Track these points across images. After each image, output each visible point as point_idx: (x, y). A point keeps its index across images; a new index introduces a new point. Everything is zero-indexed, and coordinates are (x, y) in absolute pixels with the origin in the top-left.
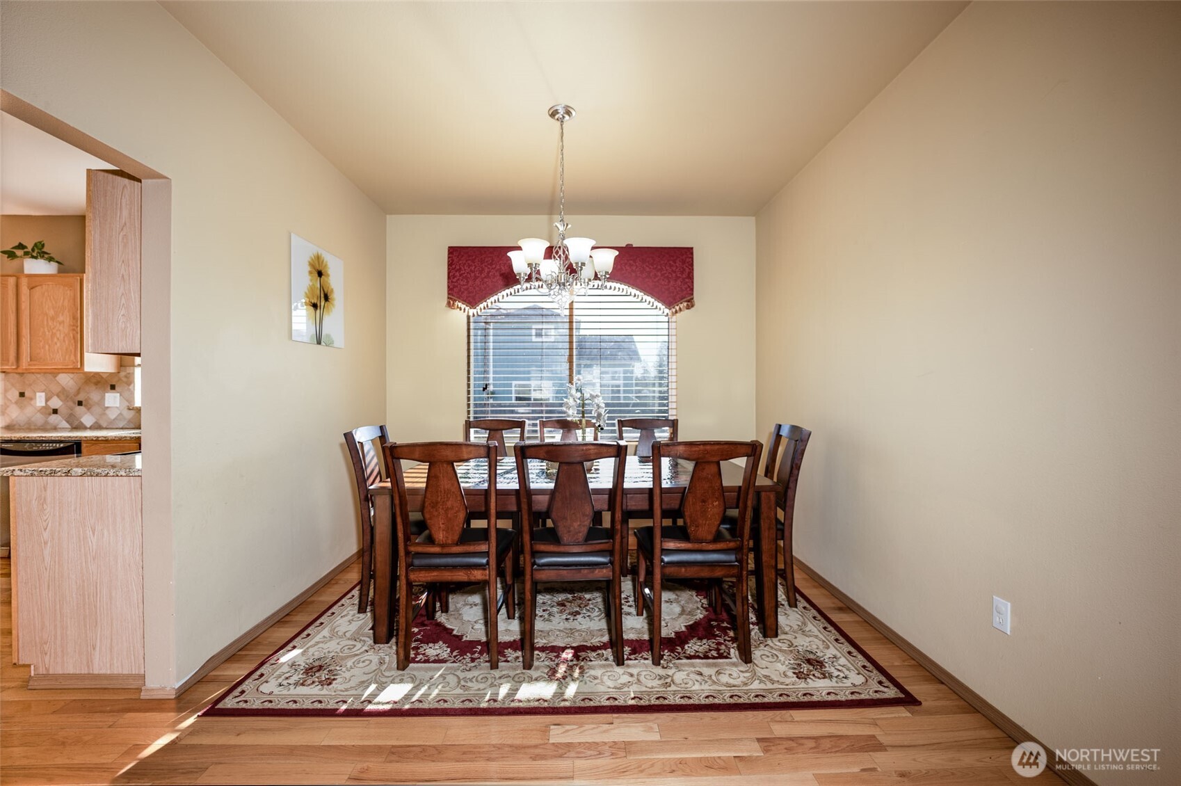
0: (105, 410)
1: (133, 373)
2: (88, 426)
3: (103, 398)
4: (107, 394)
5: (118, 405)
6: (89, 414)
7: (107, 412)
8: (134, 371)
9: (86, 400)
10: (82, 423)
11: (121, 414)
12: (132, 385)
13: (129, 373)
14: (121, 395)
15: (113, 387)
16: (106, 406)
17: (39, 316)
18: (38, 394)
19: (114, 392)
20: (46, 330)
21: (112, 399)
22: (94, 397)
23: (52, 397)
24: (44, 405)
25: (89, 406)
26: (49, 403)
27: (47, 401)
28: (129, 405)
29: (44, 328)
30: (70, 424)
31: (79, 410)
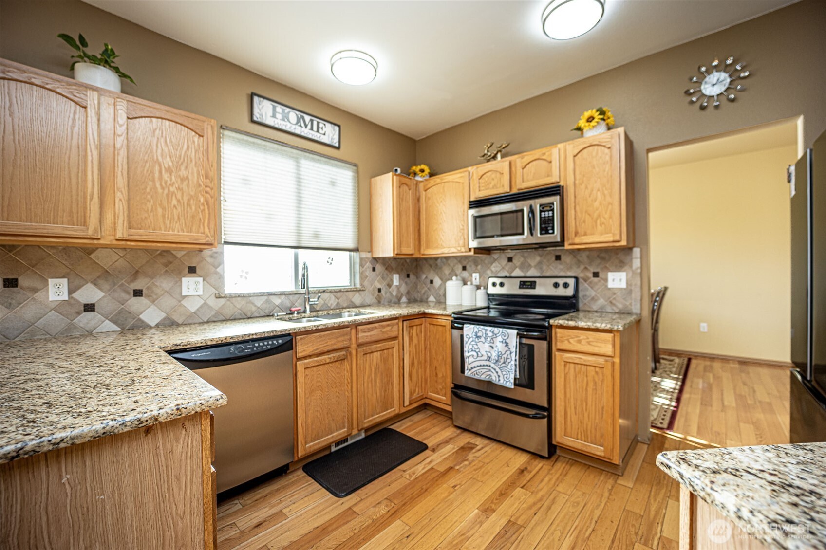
0: (180, 301)
1: (222, 253)
2: (153, 324)
3: (179, 284)
5: (200, 293)
6: (153, 306)
7: (184, 302)
8: (223, 249)
9: (148, 288)
10: (143, 322)
11: (205, 304)
12: (221, 267)
13: (216, 253)
14: (204, 280)
15: (192, 270)
16: (183, 294)
17: (146, 162)
18: (51, 282)
19: (194, 277)
20: (158, 185)
21: (191, 286)
22: (164, 283)
23: (83, 286)
24: (67, 298)
25: (155, 297)
26: (75, 295)
27: (71, 292)
28: (217, 292)
29: (153, 181)
30: (123, 328)
31: (135, 303)
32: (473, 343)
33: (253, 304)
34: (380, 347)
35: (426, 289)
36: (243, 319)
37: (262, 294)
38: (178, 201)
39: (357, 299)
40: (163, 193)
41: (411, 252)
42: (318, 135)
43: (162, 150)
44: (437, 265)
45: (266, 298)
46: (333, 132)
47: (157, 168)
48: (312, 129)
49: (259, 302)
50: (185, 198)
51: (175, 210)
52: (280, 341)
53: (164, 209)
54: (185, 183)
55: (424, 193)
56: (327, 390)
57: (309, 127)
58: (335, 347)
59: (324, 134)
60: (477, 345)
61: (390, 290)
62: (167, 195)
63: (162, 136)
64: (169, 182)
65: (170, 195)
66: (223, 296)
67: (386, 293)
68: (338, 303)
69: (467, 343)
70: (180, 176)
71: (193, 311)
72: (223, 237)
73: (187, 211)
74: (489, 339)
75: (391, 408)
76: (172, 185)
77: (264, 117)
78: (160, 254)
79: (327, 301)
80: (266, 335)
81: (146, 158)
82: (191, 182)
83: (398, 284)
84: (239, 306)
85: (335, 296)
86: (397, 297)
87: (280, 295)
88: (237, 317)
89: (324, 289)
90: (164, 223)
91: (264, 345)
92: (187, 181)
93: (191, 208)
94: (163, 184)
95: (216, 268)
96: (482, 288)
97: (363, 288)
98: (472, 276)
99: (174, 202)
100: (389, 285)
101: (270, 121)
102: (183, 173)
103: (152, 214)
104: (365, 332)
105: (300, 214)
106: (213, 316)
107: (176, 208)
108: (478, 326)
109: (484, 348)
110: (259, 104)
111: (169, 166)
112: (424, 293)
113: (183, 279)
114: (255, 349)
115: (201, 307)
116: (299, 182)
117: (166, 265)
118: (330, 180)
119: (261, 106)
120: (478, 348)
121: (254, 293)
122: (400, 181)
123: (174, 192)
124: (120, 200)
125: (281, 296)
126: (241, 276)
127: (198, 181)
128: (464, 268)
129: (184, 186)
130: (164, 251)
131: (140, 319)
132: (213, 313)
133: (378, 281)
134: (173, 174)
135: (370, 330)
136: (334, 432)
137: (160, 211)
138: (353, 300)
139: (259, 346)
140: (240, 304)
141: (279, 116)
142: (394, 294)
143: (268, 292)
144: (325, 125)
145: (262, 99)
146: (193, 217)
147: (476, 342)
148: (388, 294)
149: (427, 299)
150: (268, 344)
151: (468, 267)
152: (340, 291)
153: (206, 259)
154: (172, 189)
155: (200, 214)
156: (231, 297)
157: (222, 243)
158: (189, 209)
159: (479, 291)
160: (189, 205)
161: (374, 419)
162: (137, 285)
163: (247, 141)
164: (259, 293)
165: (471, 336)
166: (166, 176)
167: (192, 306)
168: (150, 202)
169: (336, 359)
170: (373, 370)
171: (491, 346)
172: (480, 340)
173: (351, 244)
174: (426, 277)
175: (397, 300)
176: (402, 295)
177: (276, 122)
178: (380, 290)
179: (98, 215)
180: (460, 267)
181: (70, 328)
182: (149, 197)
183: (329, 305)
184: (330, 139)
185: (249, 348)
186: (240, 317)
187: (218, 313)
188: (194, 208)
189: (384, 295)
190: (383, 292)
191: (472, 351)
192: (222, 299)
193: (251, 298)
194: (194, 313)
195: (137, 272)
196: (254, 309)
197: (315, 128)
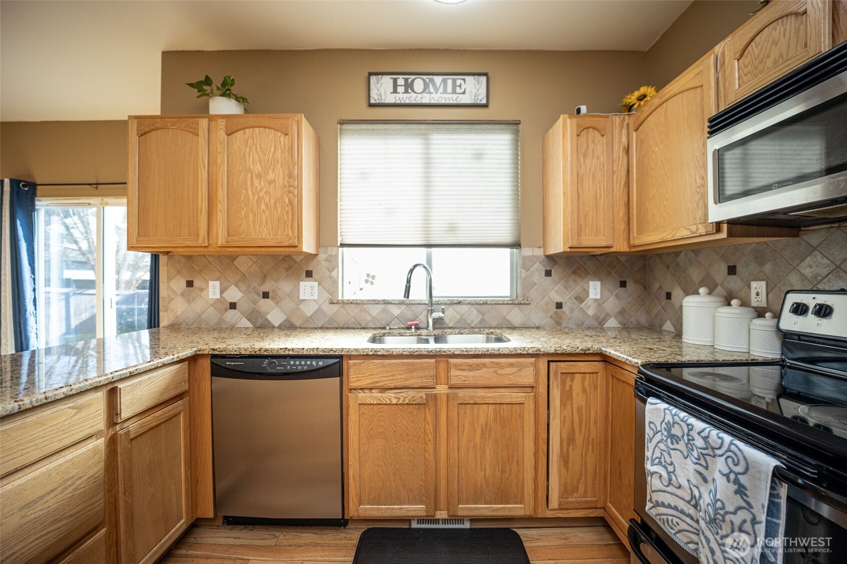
0: (298, 305)
1: (337, 256)
2: (276, 325)
3: (297, 288)
4: (302, 283)
5: (315, 297)
6: (277, 308)
7: (302, 306)
9: (273, 291)
10: (269, 321)
11: (320, 309)
12: (335, 271)
13: (331, 256)
14: (319, 284)
15: (309, 274)
16: (301, 298)
17: (241, 172)
18: (211, 283)
19: (310, 281)
20: (250, 193)
21: (308, 290)
22: (285, 287)
23: (229, 287)
24: (219, 297)
25: (278, 299)
26: (224, 295)
27: (222, 292)
28: (331, 297)
29: (247, 190)
30: (255, 326)
31: (264, 304)
32: (662, 446)
33: (368, 313)
34: (492, 397)
35: (660, 307)
36: (358, 328)
37: (376, 302)
38: (267, 205)
39: (516, 316)
40: (254, 198)
41: (604, 244)
42: (455, 96)
43: (253, 157)
44: (677, 265)
45: (383, 306)
46: (477, 86)
47: (249, 176)
48: (445, 91)
49: (375, 311)
50: (272, 202)
51: (263, 215)
52: (321, 363)
53: (254, 215)
54: (272, 186)
55: (634, 134)
56: (394, 442)
57: (441, 90)
58: (407, 383)
59: (464, 93)
60: (669, 454)
61: (582, 305)
62: (257, 201)
63: (253, 144)
64: (259, 188)
65: (260, 199)
66: (335, 302)
67: (572, 311)
68: (483, 320)
69: (651, 440)
70: (268, 179)
71: (309, 315)
72: (339, 239)
73: (274, 214)
74: (695, 454)
75: (515, 503)
76: (261, 190)
77: (383, 97)
78: (283, 259)
79: (466, 316)
80: (305, 353)
81: (240, 169)
82: (277, 184)
83: (598, 297)
84: (352, 314)
85: (477, 310)
86: (595, 317)
87: (399, 304)
88: (350, 326)
89: (460, 299)
90: (254, 228)
91: (300, 364)
92: (274, 184)
93: (277, 211)
94: (254, 191)
95: (331, 273)
96: (768, 315)
97: (525, 301)
98: (749, 287)
99: (263, 207)
100: (580, 299)
101: (390, 99)
102: (271, 176)
103: (245, 221)
104: (463, 370)
105: (428, 204)
106: (327, 322)
107: (265, 213)
108: (675, 410)
109: (686, 471)
110: (378, 83)
111: (259, 172)
112: (656, 316)
113: (301, 282)
114: (289, 367)
115: (316, 312)
116: (428, 163)
117: (287, 270)
118: (474, 152)
119: (379, 85)
120: (672, 463)
121: (368, 301)
122: (578, 126)
123: (263, 197)
124: (221, 211)
125: (400, 306)
126: (367, 281)
127: (283, 182)
128: (732, 270)
129: (271, 190)
130: (285, 256)
131: (267, 320)
132: (327, 319)
133: (557, 292)
134: (262, 179)
135: (471, 368)
136: (405, 504)
137: (251, 216)
138: (507, 317)
139: (294, 365)
140: (353, 311)
141: (401, 89)
142: (591, 312)
143: (384, 300)
144: (464, 80)
145: (380, 76)
146: (279, 219)
147: (668, 447)
148: (576, 313)
149: (661, 326)
150: (306, 364)
151: (739, 269)
152: (485, 303)
153: (322, 262)
154: (261, 194)
155: (285, 215)
156: (344, 303)
157: (339, 245)
158: (275, 212)
159: (758, 322)
160: (276, 208)
161: (477, 508)
162: (266, 287)
163: (365, 130)
164: (374, 301)
165: (659, 429)
166: (256, 182)
167: (308, 310)
168: (243, 209)
169: (407, 401)
170: (479, 432)
171: (700, 474)
172: (676, 446)
173: (508, 238)
174: (660, 287)
175: (596, 324)
176: (607, 316)
177: (397, 98)
178: (559, 306)
179: (206, 227)
180: (724, 268)
181: (221, 321)
182: (243, 204)
183: (469, 322)
184: (473, 98)
185: (282, 366)
186: (354, 326)
187: (331, 319)
188: (279, 210)
189: (568, 313)
190: (565, 308)
191: (660, 463)
192: (336, 305)
193: (366, 306)
194: (310, 317)
195: (265, 276)
196: (369, 318)
197: (450, 89)
